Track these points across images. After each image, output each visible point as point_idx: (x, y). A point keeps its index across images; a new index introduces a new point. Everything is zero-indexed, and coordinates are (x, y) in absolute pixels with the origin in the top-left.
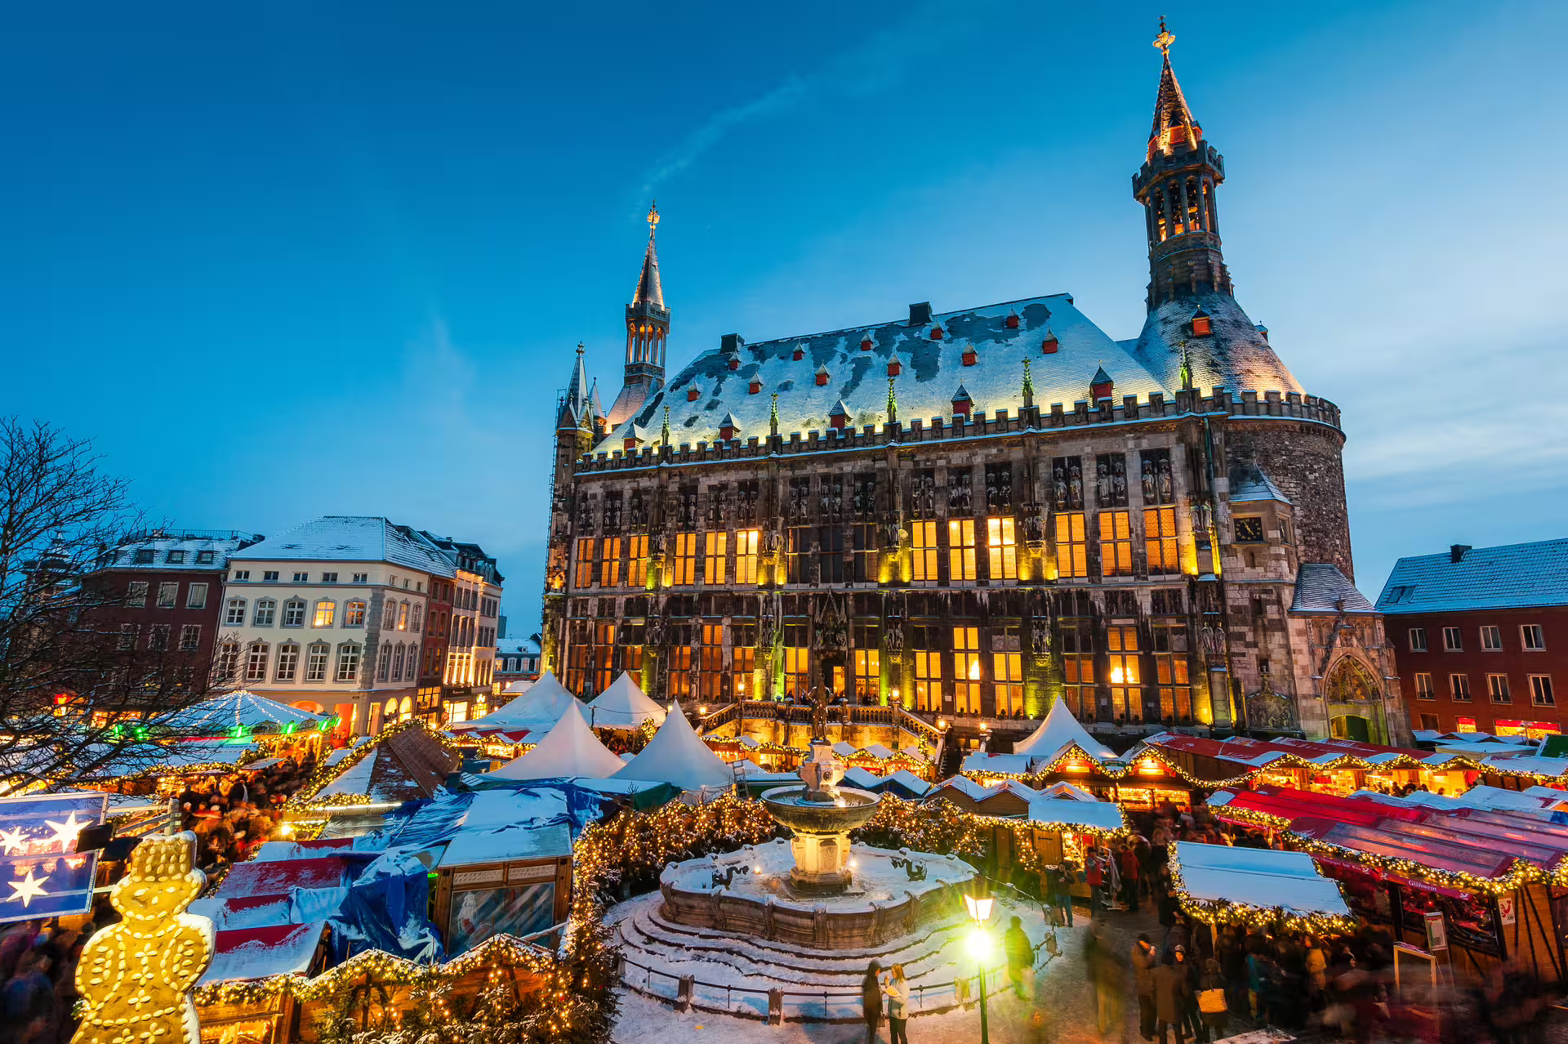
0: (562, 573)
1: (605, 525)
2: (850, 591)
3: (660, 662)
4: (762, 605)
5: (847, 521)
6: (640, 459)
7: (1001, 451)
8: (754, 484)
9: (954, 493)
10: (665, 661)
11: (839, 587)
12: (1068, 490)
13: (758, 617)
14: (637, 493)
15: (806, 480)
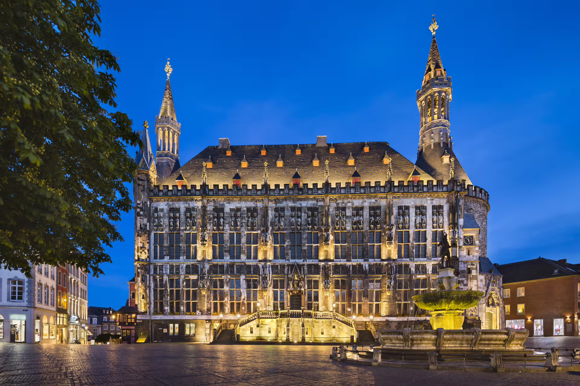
0: (146, 251)
1: (170, 226)
2: (305, 263)
3: (208, 297)
4: (261, 270)
5: (304, 230)
6: (189, 191)
7: (376, 201)
8: (255, 209)
9: (355, 219)
10: (210, 296)
11: (300, 262)
12: (404, 220)
13: (259, 275)
14: (188, 210)
15: (283, 209)
